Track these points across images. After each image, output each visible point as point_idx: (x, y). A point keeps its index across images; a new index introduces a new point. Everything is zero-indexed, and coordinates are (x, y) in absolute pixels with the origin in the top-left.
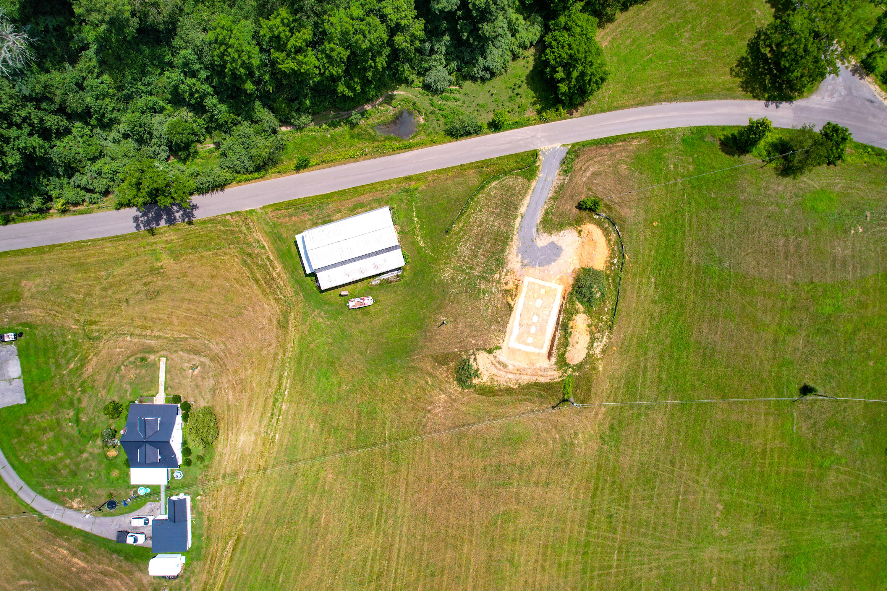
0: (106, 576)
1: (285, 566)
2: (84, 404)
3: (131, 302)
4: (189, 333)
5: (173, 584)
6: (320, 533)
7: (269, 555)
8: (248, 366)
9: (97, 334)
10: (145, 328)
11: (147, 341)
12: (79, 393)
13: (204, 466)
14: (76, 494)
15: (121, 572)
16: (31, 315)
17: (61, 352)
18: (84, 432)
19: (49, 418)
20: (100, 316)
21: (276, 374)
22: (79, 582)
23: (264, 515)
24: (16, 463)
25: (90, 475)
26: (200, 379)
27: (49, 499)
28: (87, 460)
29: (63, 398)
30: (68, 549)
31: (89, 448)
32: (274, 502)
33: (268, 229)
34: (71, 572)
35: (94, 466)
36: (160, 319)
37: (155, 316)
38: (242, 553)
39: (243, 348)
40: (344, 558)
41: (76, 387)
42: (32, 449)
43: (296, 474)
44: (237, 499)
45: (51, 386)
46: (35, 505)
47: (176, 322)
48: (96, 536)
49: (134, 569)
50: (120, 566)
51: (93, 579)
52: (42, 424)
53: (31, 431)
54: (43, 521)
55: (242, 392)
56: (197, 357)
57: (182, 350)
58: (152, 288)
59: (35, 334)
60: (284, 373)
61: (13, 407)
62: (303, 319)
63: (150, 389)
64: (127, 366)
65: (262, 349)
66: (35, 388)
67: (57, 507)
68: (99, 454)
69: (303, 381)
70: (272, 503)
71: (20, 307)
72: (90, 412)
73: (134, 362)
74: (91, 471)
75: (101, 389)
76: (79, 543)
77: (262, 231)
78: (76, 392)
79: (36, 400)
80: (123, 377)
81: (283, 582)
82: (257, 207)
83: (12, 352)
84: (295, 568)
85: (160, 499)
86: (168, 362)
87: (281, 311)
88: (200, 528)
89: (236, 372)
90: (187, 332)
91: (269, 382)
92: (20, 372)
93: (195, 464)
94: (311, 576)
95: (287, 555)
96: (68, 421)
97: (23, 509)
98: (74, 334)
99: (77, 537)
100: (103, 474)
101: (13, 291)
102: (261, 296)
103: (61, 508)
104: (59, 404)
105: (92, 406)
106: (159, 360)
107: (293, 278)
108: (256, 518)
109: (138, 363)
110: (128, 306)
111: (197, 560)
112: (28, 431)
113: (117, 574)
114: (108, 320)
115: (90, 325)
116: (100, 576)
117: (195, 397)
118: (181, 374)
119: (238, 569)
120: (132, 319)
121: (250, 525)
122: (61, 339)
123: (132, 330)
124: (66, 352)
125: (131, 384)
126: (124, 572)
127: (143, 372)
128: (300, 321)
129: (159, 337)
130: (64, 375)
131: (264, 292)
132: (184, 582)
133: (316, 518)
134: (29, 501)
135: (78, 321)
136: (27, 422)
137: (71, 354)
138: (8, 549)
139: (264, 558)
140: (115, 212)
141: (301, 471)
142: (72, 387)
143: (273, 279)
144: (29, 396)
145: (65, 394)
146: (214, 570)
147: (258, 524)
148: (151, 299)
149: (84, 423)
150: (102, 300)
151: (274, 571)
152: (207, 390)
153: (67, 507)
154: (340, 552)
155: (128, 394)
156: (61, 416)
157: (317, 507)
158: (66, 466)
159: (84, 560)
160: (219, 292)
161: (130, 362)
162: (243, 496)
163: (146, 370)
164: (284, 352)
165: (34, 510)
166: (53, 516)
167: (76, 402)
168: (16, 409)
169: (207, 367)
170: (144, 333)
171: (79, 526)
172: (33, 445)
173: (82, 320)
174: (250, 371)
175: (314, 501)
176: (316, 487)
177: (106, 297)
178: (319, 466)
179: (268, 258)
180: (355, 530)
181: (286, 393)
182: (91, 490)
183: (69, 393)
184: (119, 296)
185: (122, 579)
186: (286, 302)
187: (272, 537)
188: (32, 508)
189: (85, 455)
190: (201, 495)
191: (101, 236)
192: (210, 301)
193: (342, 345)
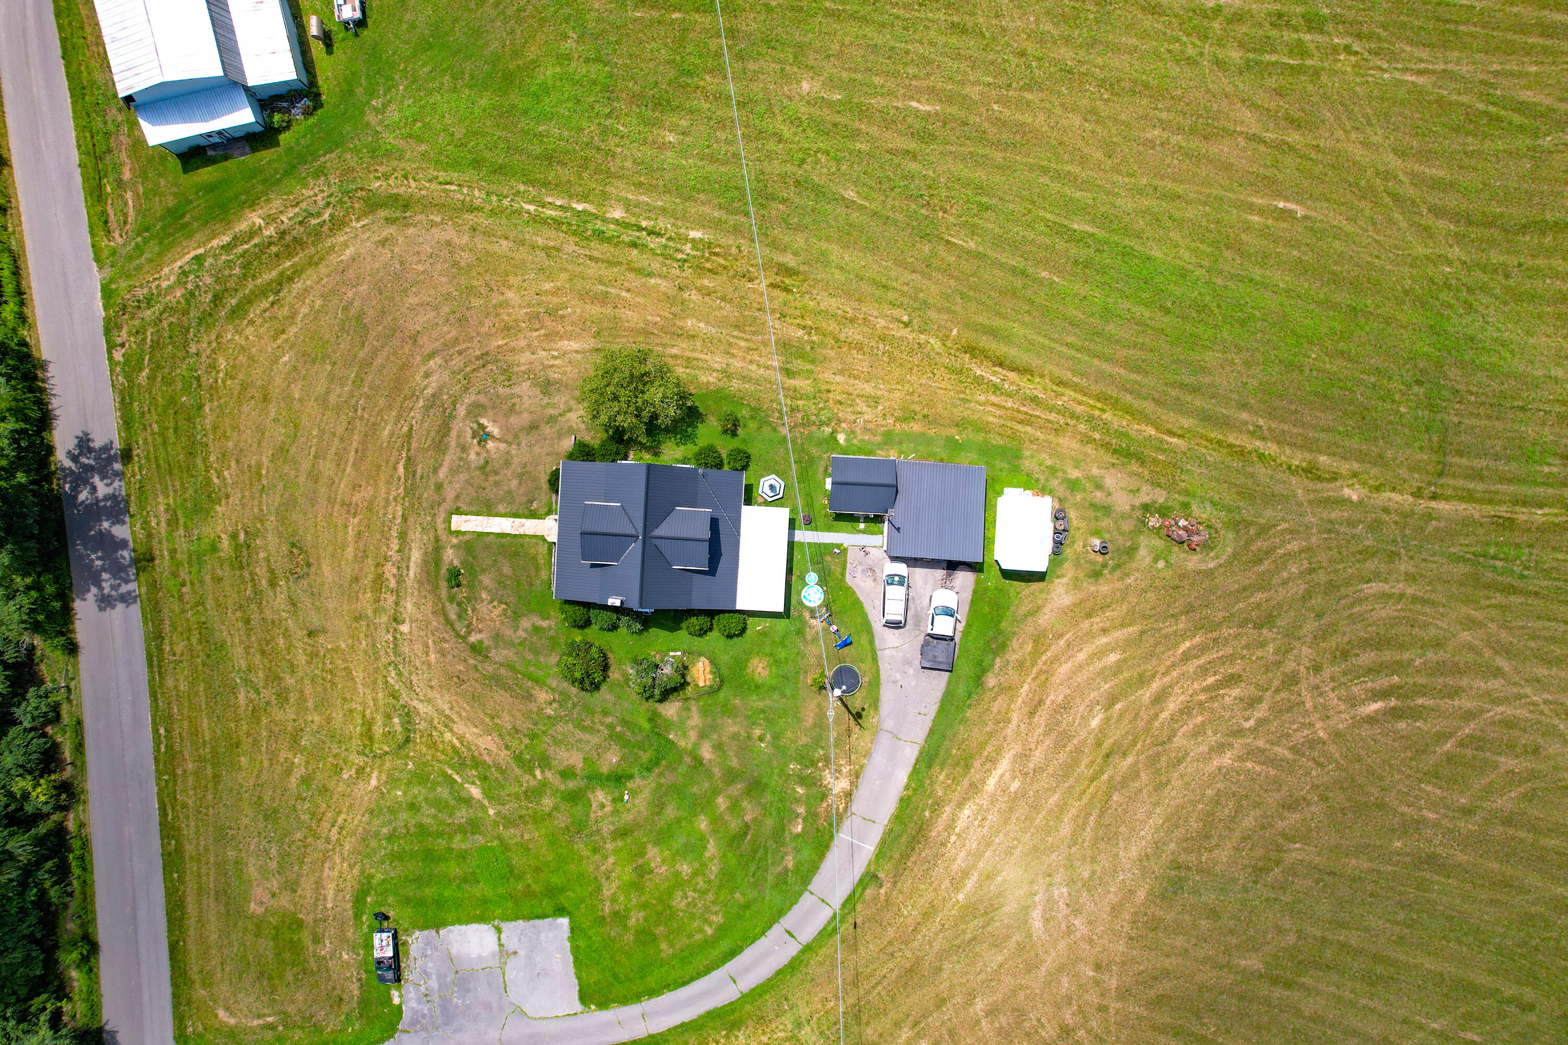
0: (1041, 702)
1: (1048, 216)
2: (575, 759)
3: (316, 620)
4: (395, 453)
5: (1083, 525)
6: (962, 114)
7: (1017, 262)
8: (496, 299)
9: (396, 720)
10: (379, 581)
11: (412, 574)
12: (549, 775)
13: (752, 418)
14: (813, 782)
15: (1034, 663)
16: (339, 891)
17: (435, 817)
18: (645, 757)
19: (611, 860)
20: (351, 711)
21: (529, 233)
22: (1051, 770)
23: (907, 276)
24: (724, 946)
25: (761, 739)
26: (513, 420)
27: (822, 856)
28: (718, 747)
29: (561, 820)
30: (960, 805)
31: (685, 742)
32: (873, 247)
33: (153, 248)
34: (1021, 795)
35: (735, 729)
36: (359, 535)
37: (350, 553)
38: (1007, 339)
39: (446, 309)
40: (1032, 48)
41: (533, 783)
42: (688, 905)
43: (798, 183)
44: (859, 347)
45: (528, 849)
46: (837, 899)
47: (365, 493)
48: (932, 732)
49: (1030, 629)
50: (1021, 664)
51: (1047, 733)
52: (626, 878)
53: (644, 906)
54: (881, 875)
55: (562, 317)
56: (456, 426)
57: (436, 470)
58: (281, 564)
59: (384, 880)
60: (528, 212)
61: (575, 951)
62: (388, 154)
63: (534, 559)
64: (469, 625)
65: (456, 264)
66: (529, 893)
67: (843, 837)
68: (704, 712)
69: (549, 158)
70: (875, 250)
71: (315, 921)
72: (595, 740)
73: (459, 604)
74: (749, 737)
75: (533, 707)
76: (947, 776)
77: (157, 263)
78: (545, 784)
79: (562, 890)
80: (497, 637)
81: (1093, 222)
82: (95, 278)
83: (428, 943)
84: (1055, 186)
85: (838, 546)
86: (464, 508)
87: (365, 214)
88: (929, 442)
89: (507, 328)
90: (393, 459)
91: (545, 248)
92: (483, 927)
93: (745, 441)
94: (1080, 143)
95: (1019, 207)
96: (620, 805)
97: (846, 929)
98: (392, 781)
99: (932, 784)
100: (761, 705)
101: (275, 938)
102: (323, 270)
103: (847, 823)
104: (579, 828)
105: (579, 734)
106: (458, 533)
107: (279, 181)
108: (916, 299)
109: (462, 593)
110: (324, 631)
111: (1018, 457)
112: (642, 914)
113: (1041, 672)
114: (361, 689)
115: (371, 739)
116: (1041, 719)
117: (560, 436)
118: (496, 473)
119: (1052, 350)
120: (357, 619)
121: (933, 314)
122: (404, 816)
123: (384, 619)
124: (438, 804)
125: (517, 615)
126: (1036, 655)
127: (486, 580)
128: (395, 163)
129: (403, 536)
130: (498, 813)
131: (313, 263)
132: (1079, 497)
133: (918, 125)
134: (825, 914)
135: (360, 771)
136: (620, 917)
137: (443, 792)
138: (947, 966)
139: (1023, 273)
140: (84, 657)
141: (789, 168)
142: (535, 794)
143: (283, 234)
144: (549, 909)
145: (550, 815)
146: (1053, 417)
147: (932, 290)
148: (309, 565)
149: (623, 758)
150: (310, 704)
151: (1061, 245)
152: (546, 400)
153: (846, 808)
154: (1014, 60)
155: (545, 624)
156: (607, 828)
157: (889, 123)
158: (734, 806)
159: (993, 761)
160: (304, 378)
161: (460, 616)
162: (852, 333)
163: (484, 571)
164: (473, 209)
165: (850, 902)
166: (869, 848)
167: (572, 785)
168: (582, 944)
169: (482, 399)
170: (393, 584)
171: (902, 776)
172: (678, 902)
173: (359, 760)
174: (510, 295)
175: (874, 130)
176: (835, 125)
177: (301, 692)
178: (780, 118)
179: (228, 248)
180: (956, 19)
181: (580, 207)
182: (804, 740)
183: (547, 803)
184: (302, 659)
185: (1056, 659)
186: (341, 202)
187: (968, 252)
188: (844, 905)
189: (706, 752)
190: (834, 432)
191: (146, 700)
192: (323, 401)
193: (460, 51)
